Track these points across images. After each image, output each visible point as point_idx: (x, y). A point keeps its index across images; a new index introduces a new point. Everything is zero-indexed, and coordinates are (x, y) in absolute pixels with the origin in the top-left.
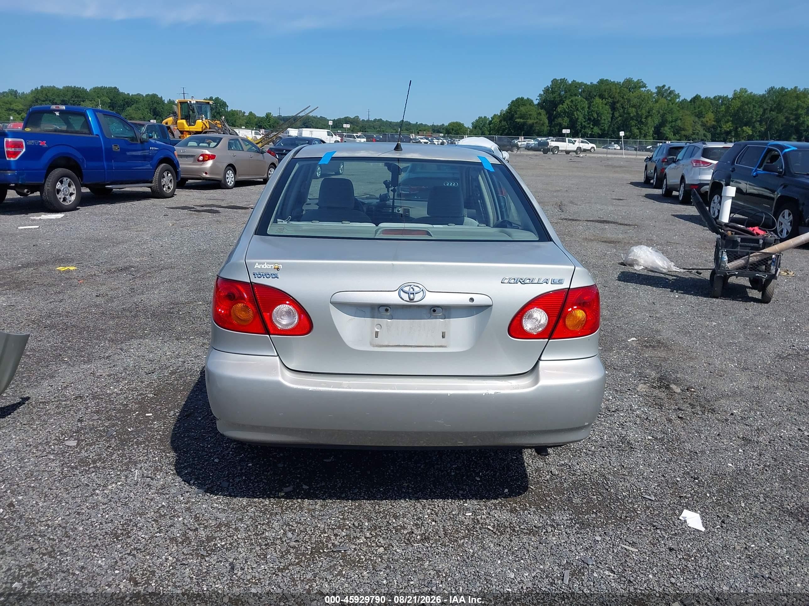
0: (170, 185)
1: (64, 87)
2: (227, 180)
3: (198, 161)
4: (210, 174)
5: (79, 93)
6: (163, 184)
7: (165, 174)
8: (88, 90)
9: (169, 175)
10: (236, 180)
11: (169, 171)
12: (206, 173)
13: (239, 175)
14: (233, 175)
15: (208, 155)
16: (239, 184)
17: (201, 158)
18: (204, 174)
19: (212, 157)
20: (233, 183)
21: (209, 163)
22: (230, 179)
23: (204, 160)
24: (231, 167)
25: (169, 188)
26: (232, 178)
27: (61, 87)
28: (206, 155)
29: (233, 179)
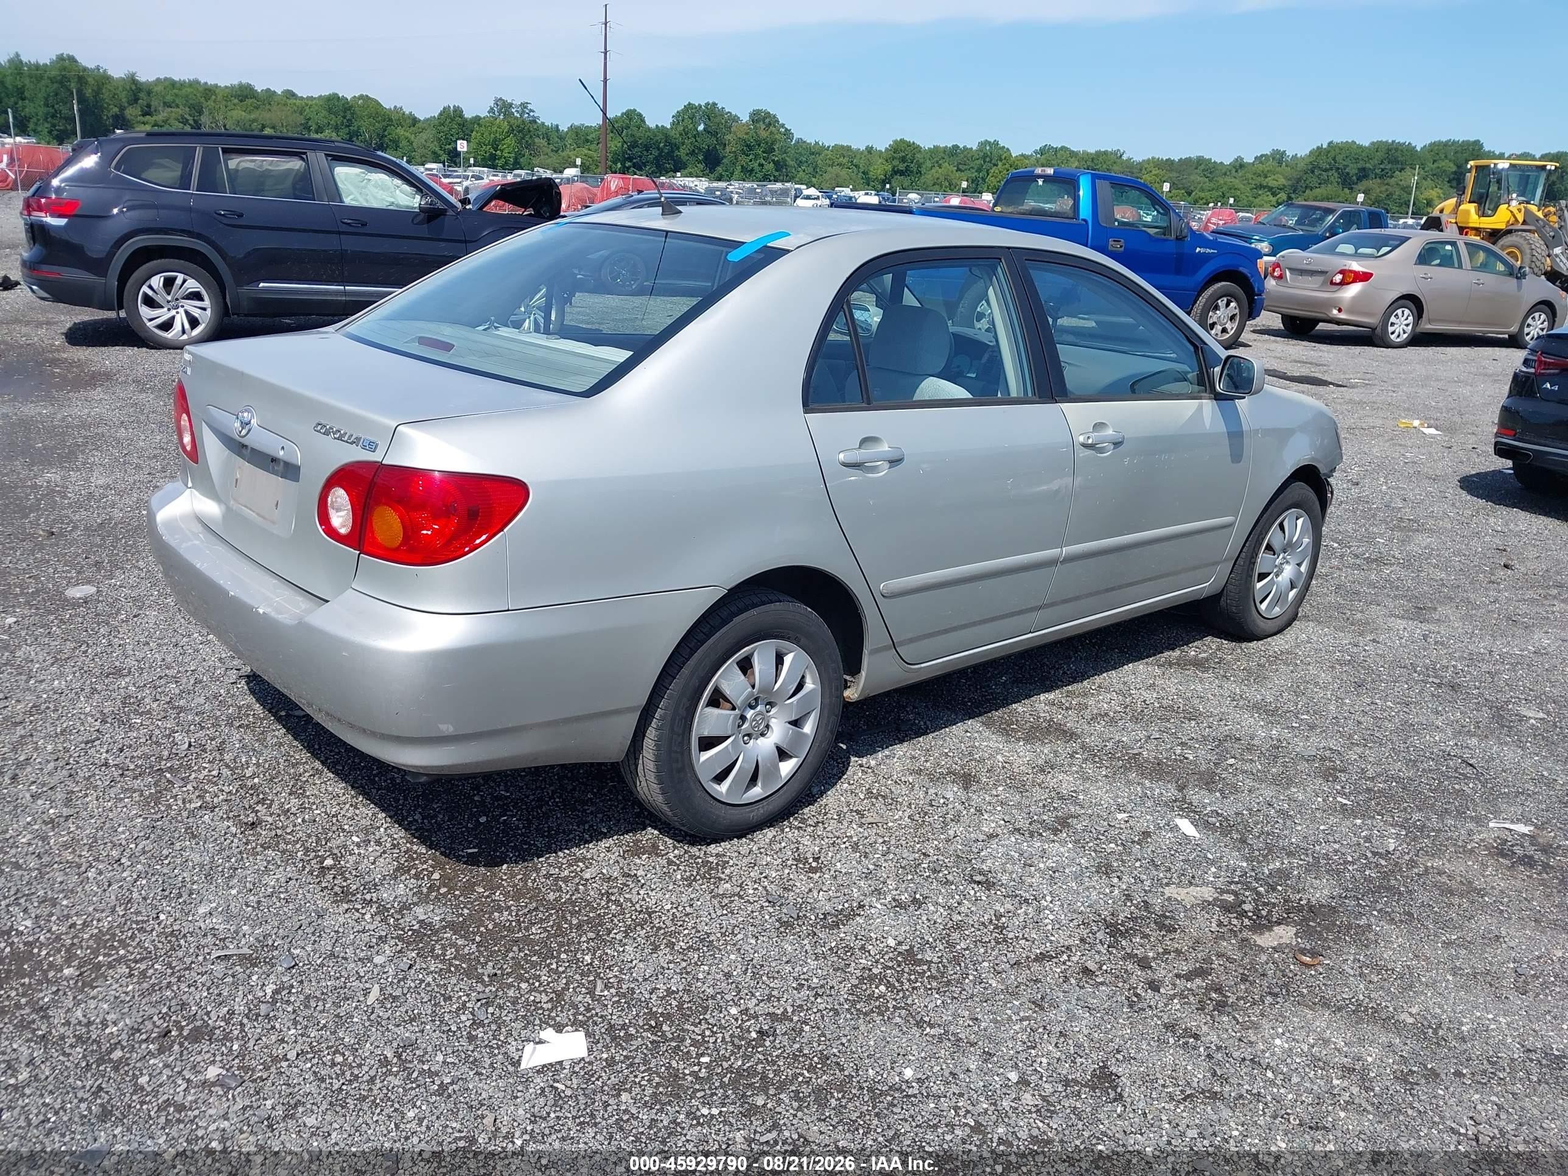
0: (1228, 326)
1: (1373, 143)
2: (1391, 329)
3: (1332, 283)
4: (1350, 311)
5: (1398, 154)
6: (1210, 321)
7: (1222, 303)
8: (1418, 149)
9: (1233, 304)
10: (1418, 330)
11: (1230, 296)
12: (1340, 310)
13: (1430, 321)
14: (1411, 318)
15: (1356, 273)
16: (1419, 339)
17: (1338, 278)
18: (1335, 312)
19: (1365, 277)
20: (1405, 336)
21: (1354, 290)
22: (1402, 324)
23: (1343, 283)
24: (1413, 302)
25: (1224, 330)
26: (1407, 325)
27: (1366, 144)
28: (1351, 271)
29: (1410, 327)
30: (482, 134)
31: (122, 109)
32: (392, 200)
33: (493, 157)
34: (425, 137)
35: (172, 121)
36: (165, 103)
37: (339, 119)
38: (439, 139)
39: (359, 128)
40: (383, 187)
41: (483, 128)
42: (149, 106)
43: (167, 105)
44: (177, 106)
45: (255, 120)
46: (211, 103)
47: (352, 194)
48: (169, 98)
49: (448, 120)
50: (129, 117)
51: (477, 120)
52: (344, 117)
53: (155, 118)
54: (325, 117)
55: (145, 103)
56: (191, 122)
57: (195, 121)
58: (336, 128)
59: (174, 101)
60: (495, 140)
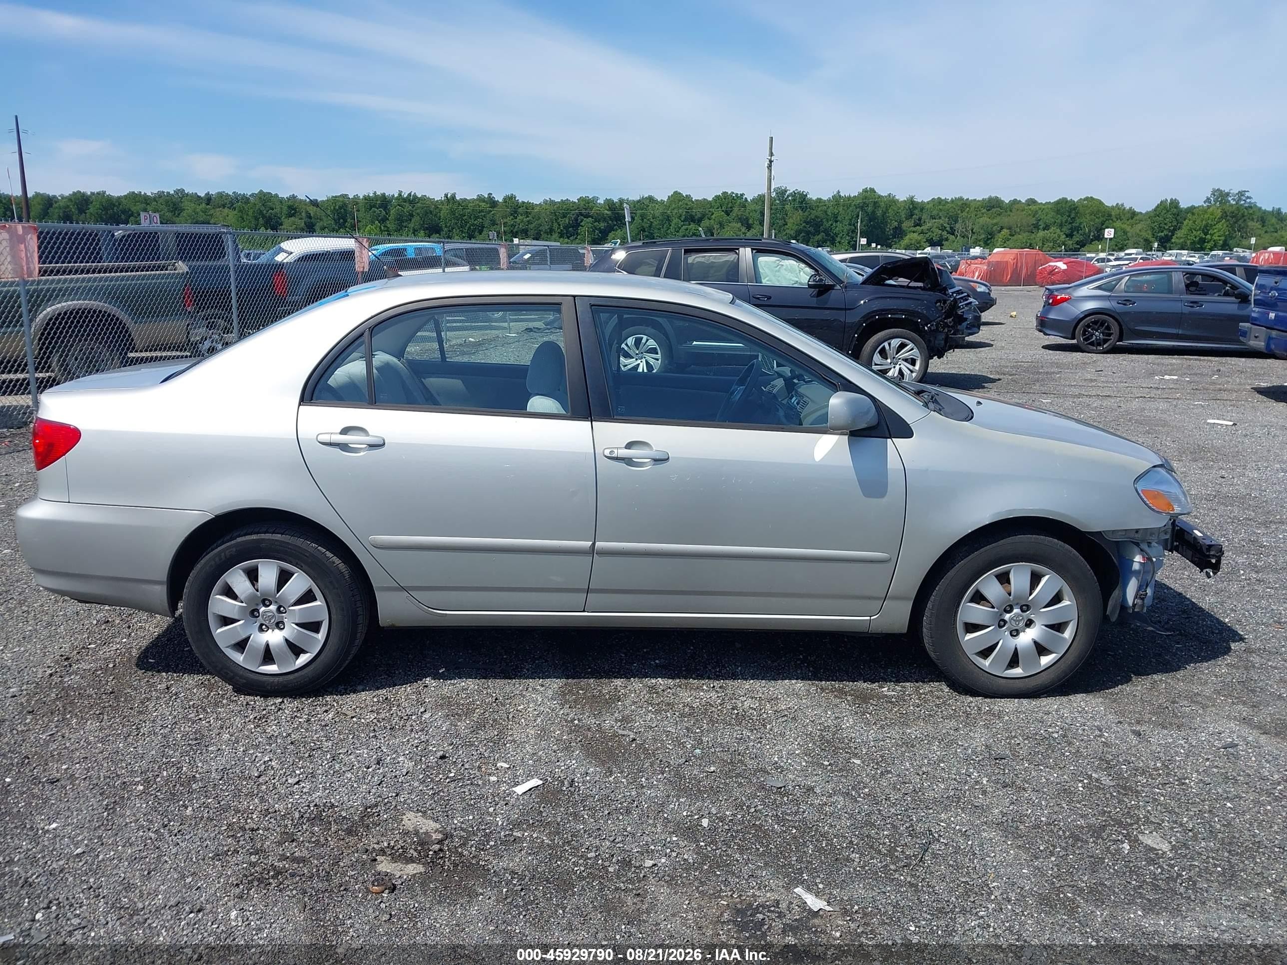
30: (1194, 222)
31: (901, 222)
32: (797, 279)
33: (1202, 241)
34: (1140, 228)
35: (934, 229)
36: (931, 216)
37: (1065, 218)
38: (1153, 229)
39: (1080, 223)
40: (791, 270)
41: (1196, 216)
42: (920, 219)
43: (933, 217)
44: (940, 218)
45: (996, 224)
46: (965, 214)
47: (767, 276)
48: (935, 213)
49: (1164, 212)
50: (904, 228)
51: (1191, 210)
52: (1069, 216)
53: (922, 228)
54: (1053, 218)
55: (918, 217)
56: (948, 229)
57: (951, 228)
58: (1061, 226)
59: (938, 215)
60: (1206, 226)
